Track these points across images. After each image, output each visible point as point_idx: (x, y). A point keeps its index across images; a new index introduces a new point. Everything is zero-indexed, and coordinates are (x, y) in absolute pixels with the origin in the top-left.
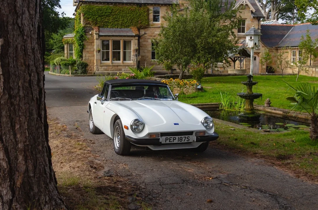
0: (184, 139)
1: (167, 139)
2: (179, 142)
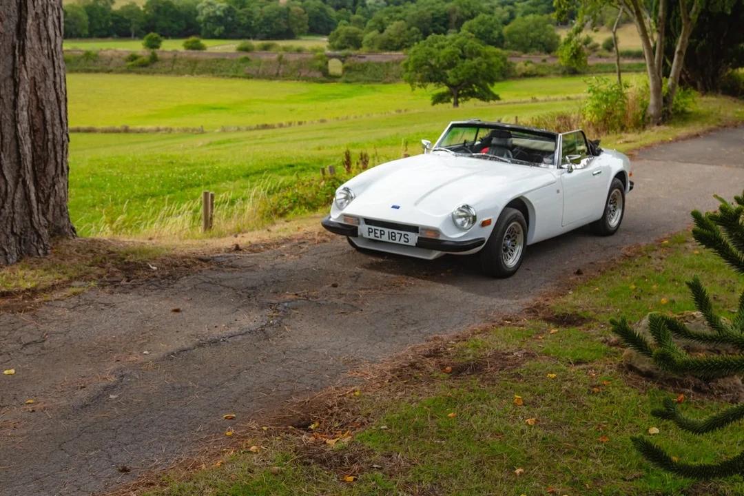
0: (398, 236)
1: (370, 230)
2: (391, 241)
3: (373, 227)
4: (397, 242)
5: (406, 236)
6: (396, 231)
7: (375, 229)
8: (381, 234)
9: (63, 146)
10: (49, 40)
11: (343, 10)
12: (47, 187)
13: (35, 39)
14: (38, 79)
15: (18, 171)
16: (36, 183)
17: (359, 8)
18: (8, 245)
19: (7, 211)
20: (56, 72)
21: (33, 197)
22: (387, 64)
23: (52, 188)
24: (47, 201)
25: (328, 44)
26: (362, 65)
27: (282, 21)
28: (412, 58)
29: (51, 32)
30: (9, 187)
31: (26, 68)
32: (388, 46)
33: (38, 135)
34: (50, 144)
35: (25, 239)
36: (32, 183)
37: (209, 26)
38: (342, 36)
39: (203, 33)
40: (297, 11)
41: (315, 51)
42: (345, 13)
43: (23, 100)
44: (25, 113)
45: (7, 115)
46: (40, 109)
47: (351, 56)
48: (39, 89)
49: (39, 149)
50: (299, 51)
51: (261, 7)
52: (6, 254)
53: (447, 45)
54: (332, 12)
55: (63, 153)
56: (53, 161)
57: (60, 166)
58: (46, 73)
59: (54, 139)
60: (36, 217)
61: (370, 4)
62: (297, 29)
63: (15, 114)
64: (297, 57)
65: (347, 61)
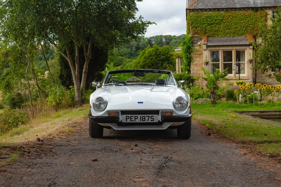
0: (147, 118)
2: (142, 122)
3: (130, 116)
4: (146, 121)
5: (152, 117)
6: (145, 115)
7: (131, 117)
8: (135, 119)
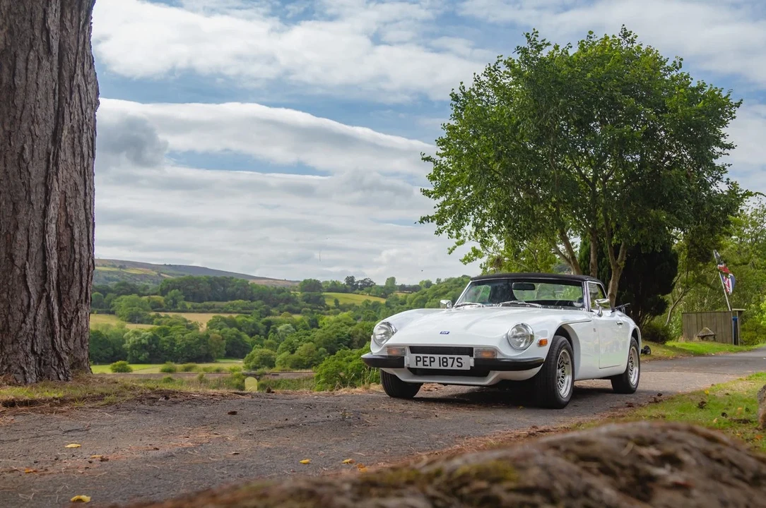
0: (450, 361)
1: (419, 359)
2: (442, 368)
3: (421, 355)
4: (449, 367)
5: (459, 360)
6: (448, 356)
7: (424, 357)
8: (431, 362)
9: (89, 270)
10: (82, 157)
11: (257, 336)
12: (70, 310)
13: (69, 153)
14: (69, 194)
15: (42, 286)
16: (60, 303)
17: (271, 335)
18: (27, 364)
19: (28, 326)
20: (87, 191)
21: (56, 317)
22: (299, 380)
23: (75, 313)
24: (69, 328)
25: (244, 365)
26: (276, 382)
27: (201, 347)
28: (323, 372)
29: (85, 149)
30: (32, 300)
31: (57, 180)
32: (299, 365)
33: (64, 253)
34: (76, 265)
35: (45, 361)
36: (55, 301)
37: (135, 353)
38: (257, 358)
39: (129, 358)
40: (217, 338)
41: (233, 370)
42: (258, 339)
43: (53, 212)
44: (54, 226)
45: (35, 223)
46: (69, 226)
47: (265, 374)
48: (70, 204)
49: (64, 269)
50: (218, 371)
51: (183, 335)
52: (24, 372)
53: (355, 358)
54: (246, 338)
55: (88, 278)
56: (78, 284)
57: (85, 291)
58: (77, 190)
59: (80, 260)
60: (58, 339)
61: (281, 331)
62: (215, 353)
63: (44, 224)
64: (217, 376)
65: (262, 379)
